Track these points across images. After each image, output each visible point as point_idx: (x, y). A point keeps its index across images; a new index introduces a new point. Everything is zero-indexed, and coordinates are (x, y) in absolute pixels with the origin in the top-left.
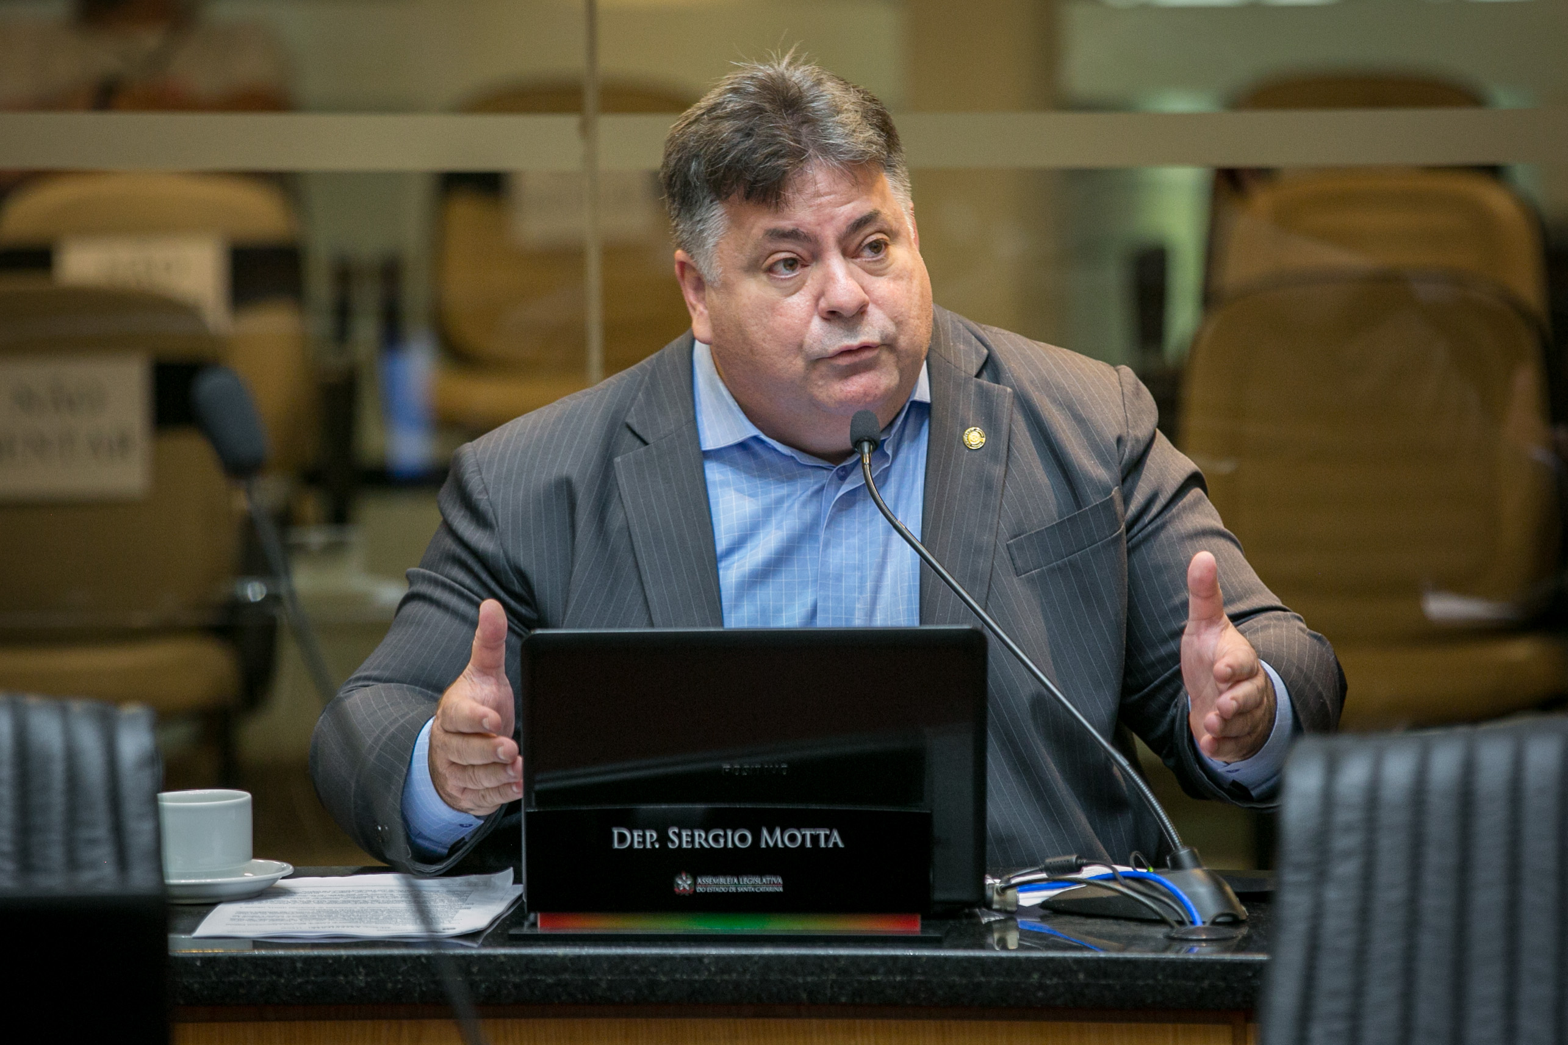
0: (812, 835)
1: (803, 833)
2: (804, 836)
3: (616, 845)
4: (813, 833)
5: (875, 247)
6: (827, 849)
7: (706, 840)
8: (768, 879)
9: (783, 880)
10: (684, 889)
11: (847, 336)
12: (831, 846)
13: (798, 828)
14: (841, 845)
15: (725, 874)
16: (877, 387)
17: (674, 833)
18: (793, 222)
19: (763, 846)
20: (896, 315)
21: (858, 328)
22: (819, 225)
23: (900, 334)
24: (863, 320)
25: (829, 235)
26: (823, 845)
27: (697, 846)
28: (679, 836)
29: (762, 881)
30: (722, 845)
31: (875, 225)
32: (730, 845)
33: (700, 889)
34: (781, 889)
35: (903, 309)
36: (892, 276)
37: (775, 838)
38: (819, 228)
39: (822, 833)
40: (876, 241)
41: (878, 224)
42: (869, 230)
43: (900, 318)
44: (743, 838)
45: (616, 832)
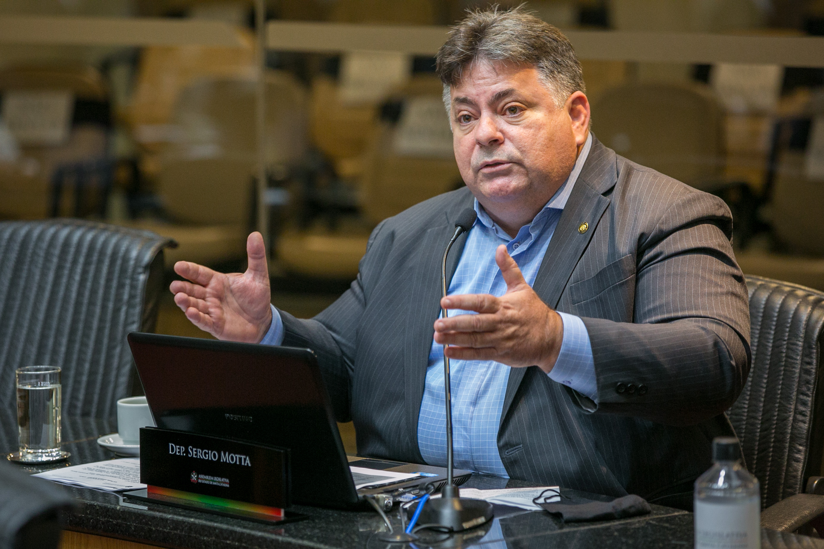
0: (239, 457)
1: (236, 456)
2: (236, 457)
3: (170, 453)
4: (240, 456)
5: (512, 111)
6: (244, 466)
7: (202, 454)
8: (224, 479)
9: (229, 480)
10: (194, 479)
11: (487, 156)
12: (246, 465)
13: (235, 454)
14: (250, 465)
15: (209, 475)
16: (508, 187)
17: (190, 448)
18: (464, 93)
19: (222, 461)
20: (520, 147)
21: (493, 152)
22: (477, 95)
23: (524, 158)
24: (498, 147)
25: (483, 101)
26: (243, 464)
27: (198, 457)
28: (192, 450)
29: (221, 480)
30: (207, 458)
31: (512, 97)
32: (210, 459)
33: (200, 481)
34: (228, 486)
35: (526, 144)
36: (523, 126)
37: (226, 458)
38: (477, 97)
39: (243, 457)
40: (512, 107)
41: (513, 96)
42: (507, 100)
43: (524, 149)
44: (215, 457)
45: (170, 444)
